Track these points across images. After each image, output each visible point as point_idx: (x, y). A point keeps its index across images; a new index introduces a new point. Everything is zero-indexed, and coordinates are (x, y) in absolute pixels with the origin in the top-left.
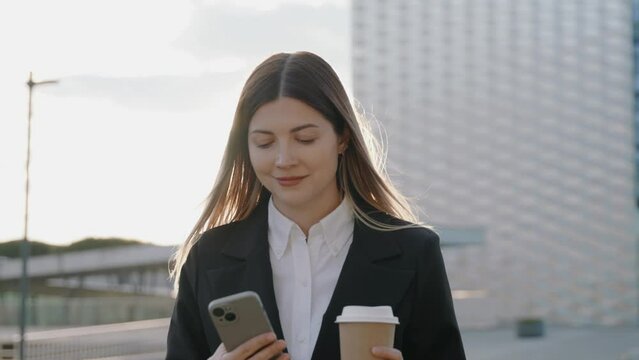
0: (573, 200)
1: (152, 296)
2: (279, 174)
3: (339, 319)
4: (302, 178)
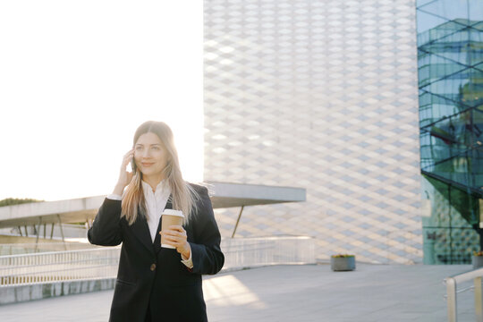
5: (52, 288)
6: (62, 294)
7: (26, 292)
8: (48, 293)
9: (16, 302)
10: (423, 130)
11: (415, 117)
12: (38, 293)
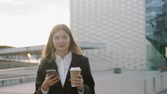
0: (129, 36)
1: (14, 61)
2: (60, 45)
3: (70, 70)
4: (64, 46)
5: (22, 80)
6: (26, 82)
7: (14, 81)
8: (21, 81)
9: (11, 84)
10: (147, 22)
11: (144, 18)
12: (18, 81)
